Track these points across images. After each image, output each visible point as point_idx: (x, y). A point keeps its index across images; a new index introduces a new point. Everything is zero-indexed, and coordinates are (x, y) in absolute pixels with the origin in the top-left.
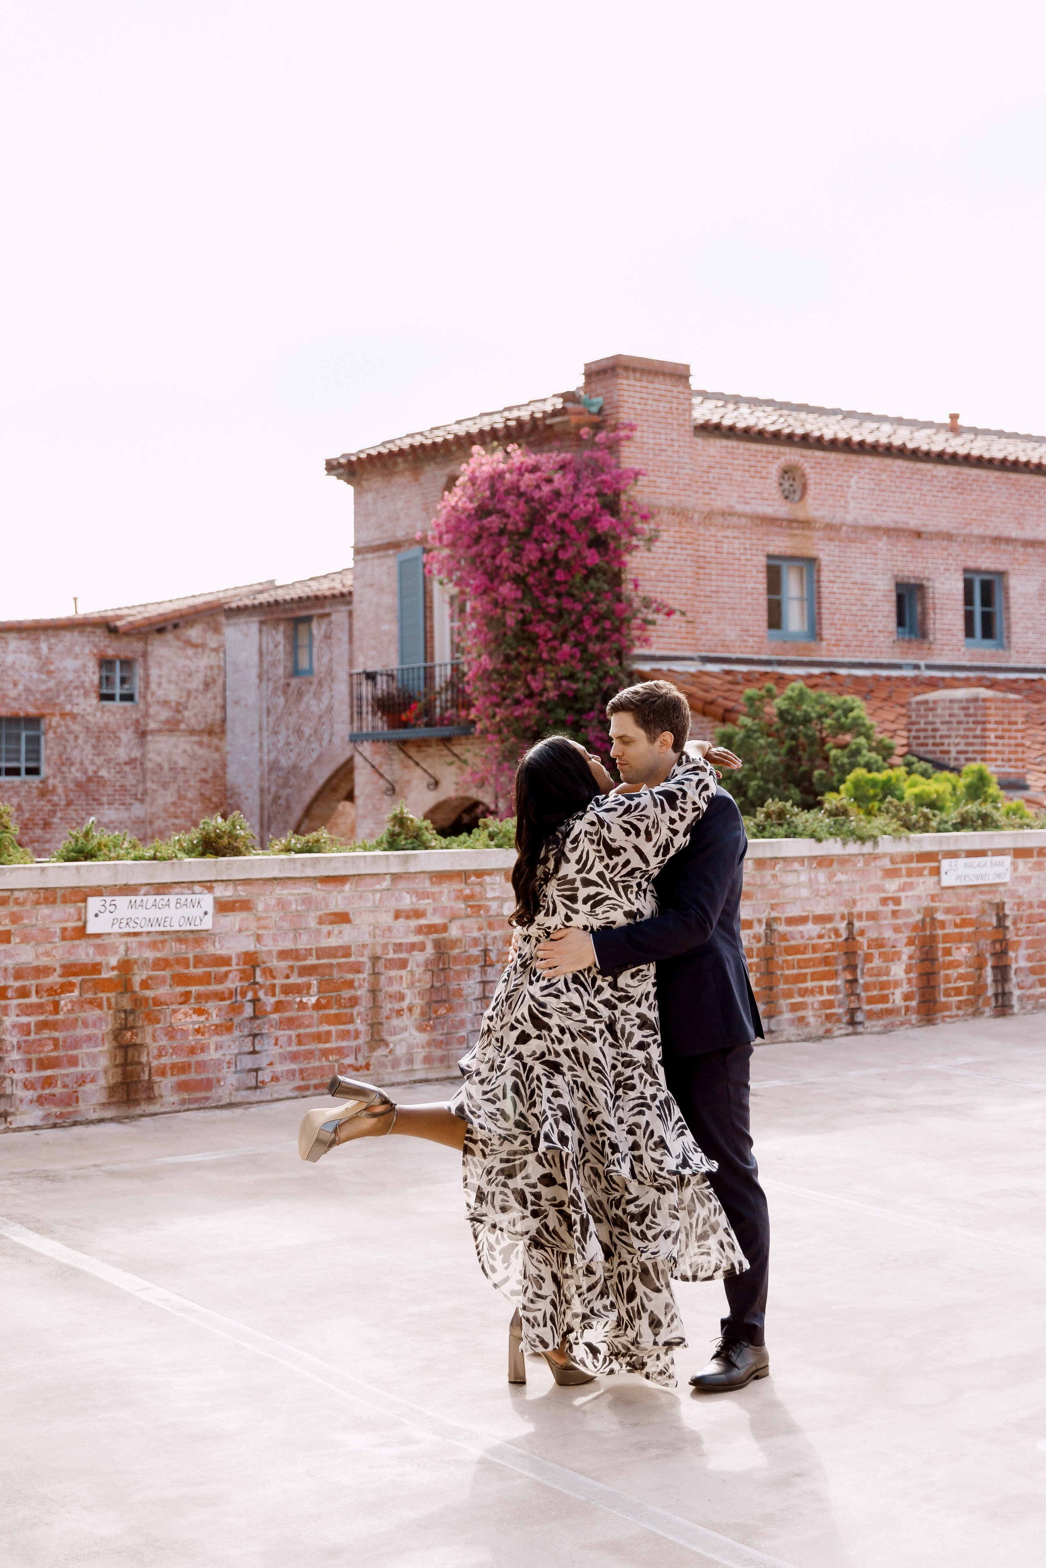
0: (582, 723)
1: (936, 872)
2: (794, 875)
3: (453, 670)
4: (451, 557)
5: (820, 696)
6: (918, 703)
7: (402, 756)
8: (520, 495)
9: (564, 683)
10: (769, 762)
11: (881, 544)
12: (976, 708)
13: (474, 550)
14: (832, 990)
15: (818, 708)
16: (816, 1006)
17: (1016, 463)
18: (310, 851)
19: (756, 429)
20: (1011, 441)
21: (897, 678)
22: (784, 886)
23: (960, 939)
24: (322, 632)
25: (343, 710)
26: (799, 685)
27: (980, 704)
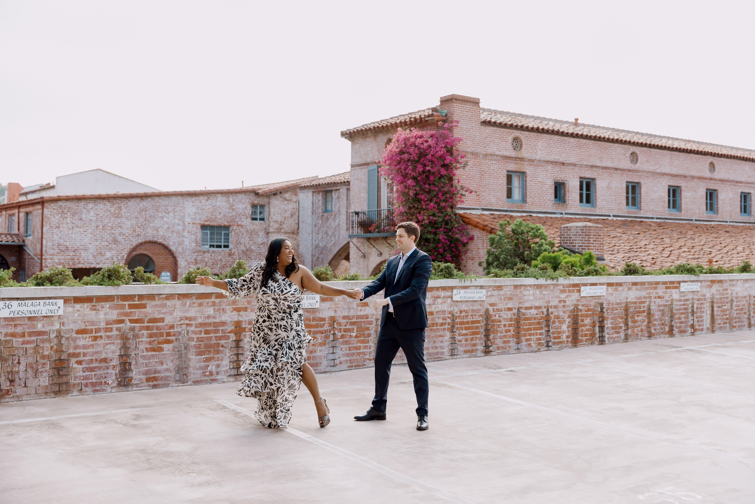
0: (437, 232)
1: (579, 291)
2: (528, 291)
3: (388, 212)
4: (389, 169)
5: (528, 224)
6: (564, 227)
7: (368, 243)
8: (416, 146)
9: (431, 217)
10: (508, 249)
11: (549, 167)
12: (586, 230)
13: (398, 167)
14: (541, 334)
15: (526, 229)
16: (535, 340)
17: (600, 137)
18: (354, 280)
19: (504, 123)
20: (597, 129)
21: (554, 218)
22: (524, 295)
23: (587, 316)
24: (336, 196)
25: (344, 226)
26: (519, 220)
27: (588, 228)
